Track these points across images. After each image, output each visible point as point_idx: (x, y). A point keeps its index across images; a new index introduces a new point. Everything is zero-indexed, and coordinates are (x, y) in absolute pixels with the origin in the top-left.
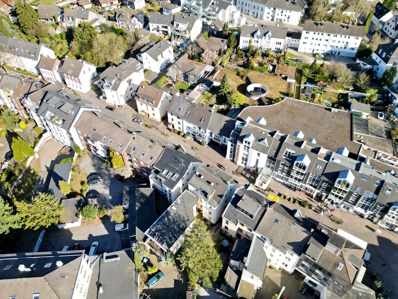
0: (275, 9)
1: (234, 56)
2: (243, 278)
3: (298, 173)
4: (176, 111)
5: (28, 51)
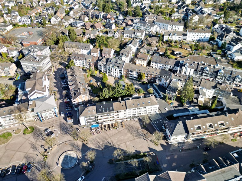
0: (173, 25)
1: (163, 44)
2: (199, 100)
3: (205, 73)
4: (155, 61)
5: (84, 47)
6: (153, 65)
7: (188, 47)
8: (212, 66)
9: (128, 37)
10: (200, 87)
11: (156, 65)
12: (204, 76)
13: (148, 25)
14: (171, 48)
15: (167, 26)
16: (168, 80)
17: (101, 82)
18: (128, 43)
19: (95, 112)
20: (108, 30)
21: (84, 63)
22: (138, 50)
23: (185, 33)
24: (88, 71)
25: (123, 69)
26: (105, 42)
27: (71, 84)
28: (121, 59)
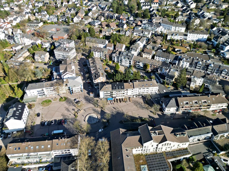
0: (176, 27)
1: (166, 42)
2: (191, 86)
3: (198, 66)
4: (158, 55)
5: (102, 42)
6: (156, 58)
7: (187, 45)
8: (204, 61)
9: (137, 35)
10: (192, 77)
11: (159, 59)
12: (198, 68)
13: (154, 26)
14: (172, 46)
15: (171, 27)
16: (167, 70)
17: (114, 70)
18: (137, 41)
19: (111, 89)
20: (121, 29)
21: (101, 55)
22: (145, 46)
23: (186, 34)
24: (104, 61)
25: (132, 60)
26: (118, 39)
27: (93, 70)
28: (131, 53)
